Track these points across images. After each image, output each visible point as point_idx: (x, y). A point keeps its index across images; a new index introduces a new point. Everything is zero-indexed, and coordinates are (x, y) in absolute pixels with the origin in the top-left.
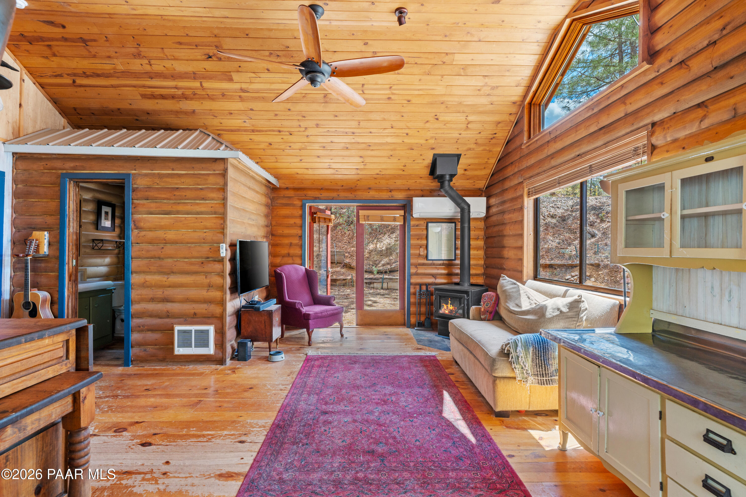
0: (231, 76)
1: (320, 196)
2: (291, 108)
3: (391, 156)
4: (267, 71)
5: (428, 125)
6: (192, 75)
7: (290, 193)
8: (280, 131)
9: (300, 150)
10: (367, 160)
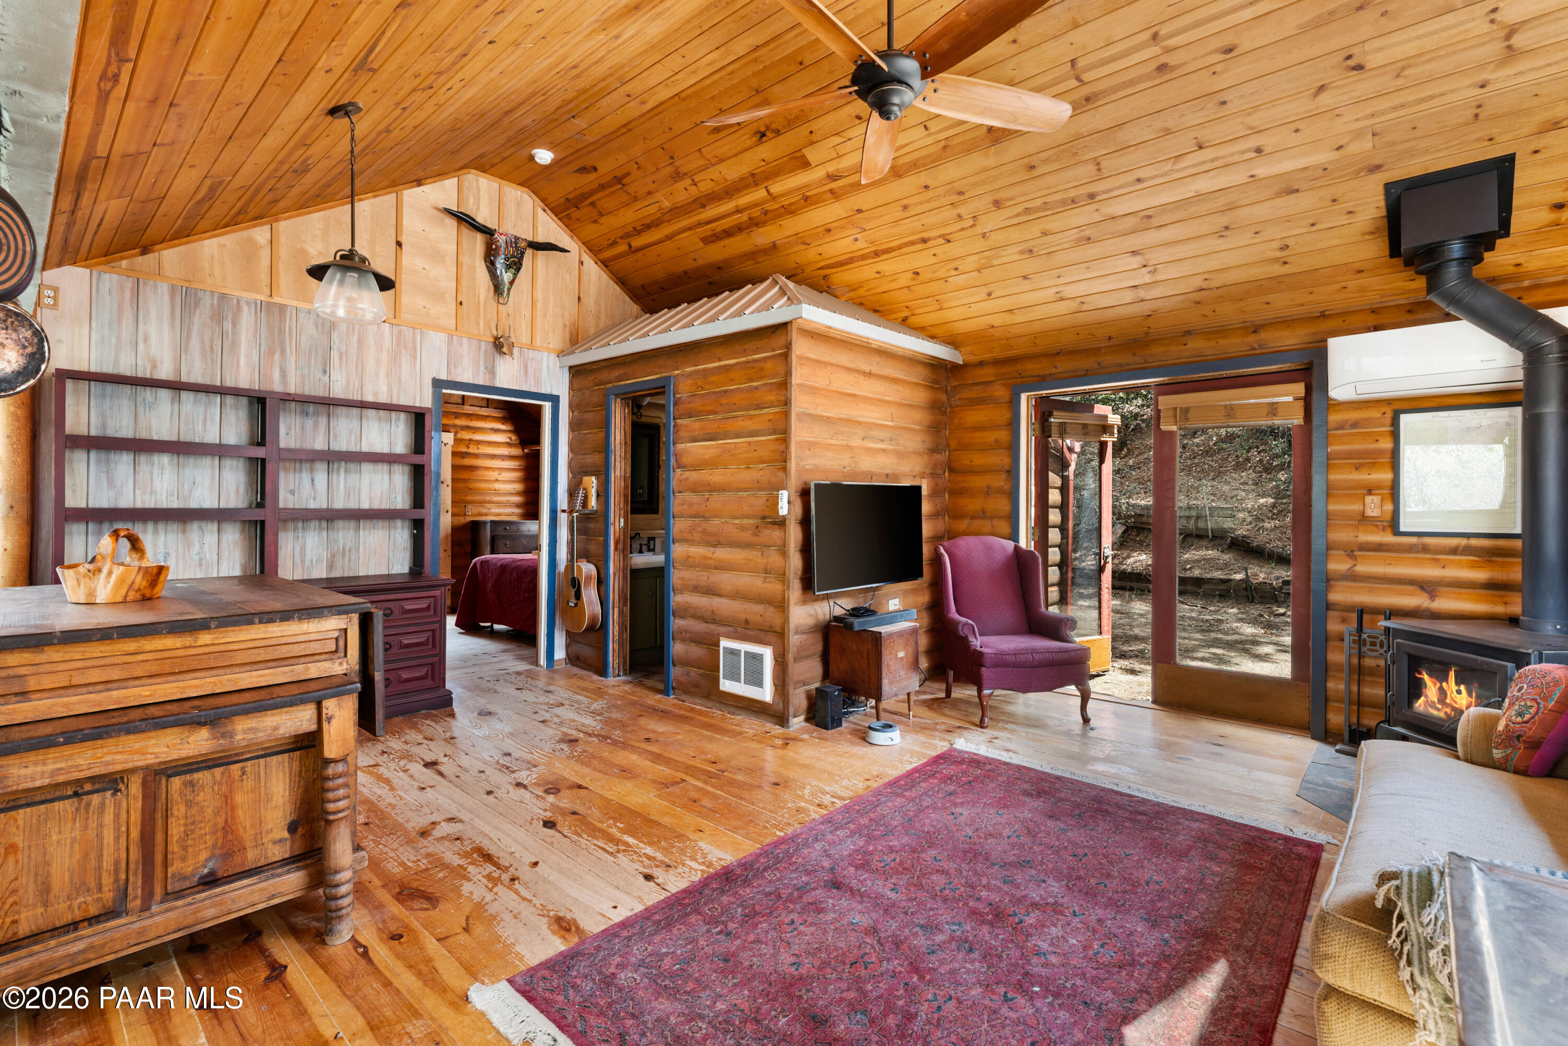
0: (804, 156)
1: (1054, 371)
2: (929, 183)
3: (1227, 228)
4: (858, 121)
5: (1325, 99)
6: (751, 179)
7: (987, 373)
8: (924, 241)
9: (979, 271)
10: (1155, 257)
